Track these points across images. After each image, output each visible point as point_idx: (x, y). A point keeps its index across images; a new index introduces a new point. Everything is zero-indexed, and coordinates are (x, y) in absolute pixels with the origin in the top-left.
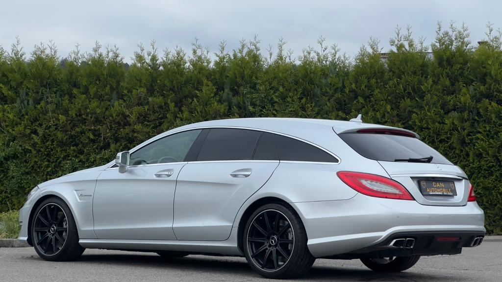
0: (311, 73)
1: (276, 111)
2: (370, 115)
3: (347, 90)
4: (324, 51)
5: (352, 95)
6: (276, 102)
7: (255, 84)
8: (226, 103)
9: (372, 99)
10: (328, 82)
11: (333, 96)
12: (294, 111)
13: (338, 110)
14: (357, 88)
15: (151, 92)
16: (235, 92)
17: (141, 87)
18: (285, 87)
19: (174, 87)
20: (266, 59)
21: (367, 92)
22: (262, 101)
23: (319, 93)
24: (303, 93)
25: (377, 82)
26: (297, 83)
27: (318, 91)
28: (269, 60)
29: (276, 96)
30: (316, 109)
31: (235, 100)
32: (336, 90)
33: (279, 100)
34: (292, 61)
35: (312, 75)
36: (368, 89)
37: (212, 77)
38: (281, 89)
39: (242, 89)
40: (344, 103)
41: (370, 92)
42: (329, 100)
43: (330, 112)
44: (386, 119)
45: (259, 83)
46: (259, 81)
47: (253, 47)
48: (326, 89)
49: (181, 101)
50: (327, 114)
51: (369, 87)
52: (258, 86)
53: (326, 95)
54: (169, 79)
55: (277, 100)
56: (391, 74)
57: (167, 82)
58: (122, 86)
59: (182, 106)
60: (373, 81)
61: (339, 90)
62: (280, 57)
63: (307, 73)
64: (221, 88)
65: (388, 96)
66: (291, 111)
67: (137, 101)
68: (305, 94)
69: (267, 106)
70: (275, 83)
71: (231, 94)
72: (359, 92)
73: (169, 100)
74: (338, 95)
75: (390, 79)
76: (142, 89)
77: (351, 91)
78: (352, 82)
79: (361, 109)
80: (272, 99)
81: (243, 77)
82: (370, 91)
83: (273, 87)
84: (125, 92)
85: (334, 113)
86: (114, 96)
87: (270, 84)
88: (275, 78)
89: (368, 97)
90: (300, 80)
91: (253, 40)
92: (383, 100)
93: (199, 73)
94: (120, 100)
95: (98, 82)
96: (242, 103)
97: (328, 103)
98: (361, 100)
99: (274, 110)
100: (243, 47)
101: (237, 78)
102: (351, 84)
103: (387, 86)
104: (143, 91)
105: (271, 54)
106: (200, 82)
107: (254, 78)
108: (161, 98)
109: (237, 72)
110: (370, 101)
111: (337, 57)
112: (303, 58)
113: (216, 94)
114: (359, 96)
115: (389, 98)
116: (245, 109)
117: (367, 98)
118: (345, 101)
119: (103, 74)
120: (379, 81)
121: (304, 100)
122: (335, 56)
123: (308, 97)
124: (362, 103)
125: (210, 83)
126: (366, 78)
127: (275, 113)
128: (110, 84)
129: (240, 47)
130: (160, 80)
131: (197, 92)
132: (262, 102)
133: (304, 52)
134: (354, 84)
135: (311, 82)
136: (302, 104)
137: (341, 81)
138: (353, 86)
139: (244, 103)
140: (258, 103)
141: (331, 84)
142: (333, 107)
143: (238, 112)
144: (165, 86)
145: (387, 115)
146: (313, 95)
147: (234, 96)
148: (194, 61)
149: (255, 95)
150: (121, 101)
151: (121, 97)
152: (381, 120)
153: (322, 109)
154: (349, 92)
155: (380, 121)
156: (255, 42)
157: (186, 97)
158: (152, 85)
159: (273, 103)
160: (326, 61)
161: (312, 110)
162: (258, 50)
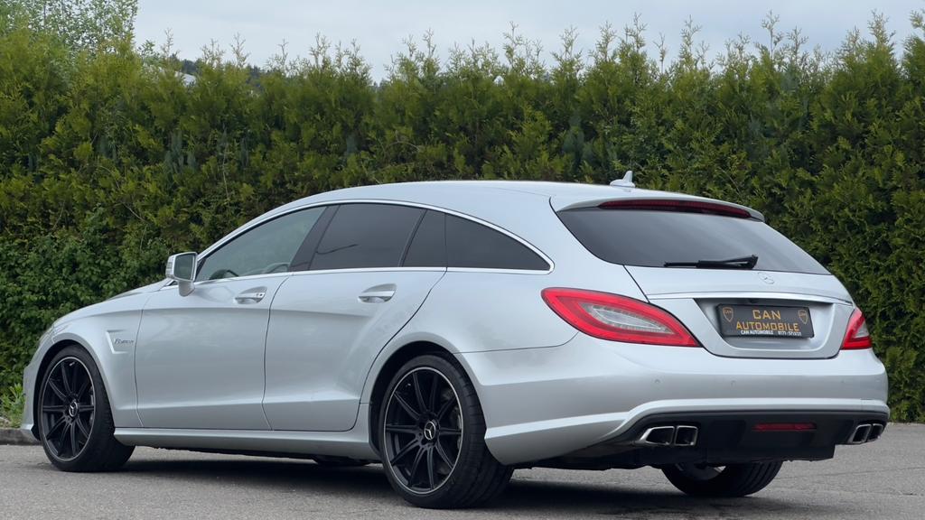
0: (742, 89)
1: (670, 169)
2: (860, 174)
3: (815, 125)
4: (775, 43)
5: (825, 133)
6: (670, 151)
7: (631, 114)
8: (570, 156)
9: (866, 141)
10: (777, 108)
11: (787, 137)
12: (704, 169)
13: (795, 165)
14: (836, 118)
15: (422, 133)
16: (590, 133)
17: (402, 124)
18: (688, 119)
19: (467, 124)
20: (654, 64)
21: (858, 128)
22: (641, 150)
23: (757, 130)
24: (725, 131)
25: (879, 106)
26: (712, 110)
27: (755, 126)
28: (659, 65)
29: (670, 140)
30: (749, 164)
31: (587, 148)
32: (794, 124)
33: (675, 148)
34: (707, 65)
35: (744, 94)
36: (860, 122)
37: (547, 102)
38: (679, 123)
39: (603, 125)
40: (809, 149)
41: (865, 127)
42: (778, 144)
43: (777, 170)
44: (895, 183)
45: (635, 113)
46: (637, 109)
47: (631, 40)
48: (773, 123)
49: (481, 153)
50: (771, 173)
51: (861, 116)
52: (632, 119)
53: (773, 134)
54: (457, 108)
55: (671, 147)
56: (910, 87)
57: (453, 114)
58: (367, 124)
59: (482, 162)
60: (872, 102)
61: (801, 123)
62: (687, 58)
63: (734, 90)
64: (561, 124)
65: (903, 133)
66: (698, 169)
67: (393, 154)
68: (729, 133)
69: (650, 158)
70: (668, 114)
71: (581, 135)
72: (841, 127)
73: (456, 150)
74: (798, 135)
75: (908, 99)
76: (403, 130)
77: (826, 125)
78: (826, 106)
79: (844, 163)
80: (661, 145)
81: (605, 102)
82: (863, 124)
83: (664, 120)
84: (372, 135)
85: (784, 172)
86: (351, 142)
87: (659, 115)
88: (670, 101)
89: (860, 137)
90: (720, 105)
91: (631, 26)
92: (890, 143)
93: (519, 94)
94: (363, 152)
95: (318, 117)
96: (601, 155)
97: (774, 152)
98: (843, 143)
99: (664, 167)
100: (606, 40)
101: (592, 102)
102: (824, 109)
103: (901, 113)
104: (405, 133)
105: (663, 54)
106: (519, 115)
107: (627, 102)
108: (441, 146)
109: (592, 92)
110: (863, 146)
111: (800, 55)
112: (727, 58)
113: (551, 137)
114: (839, 134)
115: (904, 137)
116: (607, 167)
117: (856, 139)
118: (811, 147)
119: (329, 101)
120: (884, 102)
121: (725, 147)
122: (795, 53)
123: (736, 141)
124: (845, 150)
125: (539, 115)
126: (855, 97)
127: (667, 173)
128: (342, 121)
129: (601, 40)
130: (441, 111)
131: (511, 132)
132: (640, 152)
133: (729, 46)
134: (829, 111)
135: (743, 109)
136: (722, 153)
137: (806, 104)
138: (828, 115)
139: (606, 154)
140: (631, 153)
141: (783, 112)
142: (783, 160)
143: (593, 173)
144: (449, 121)
145: (896, 174)
146: (747, 135)
147: (587, 140)
148: (508, 69)
149: (627, 138)
150: (363, 154)
151: (364, 145)
152: (885, 185)
153: (762, 164)
154: (819, 126)
155: (881, 186)
156: (635, 29)
157: (491, 144)
158: (425, 122)
159: (662, 153)
160: (780, 65)
161: (741, 167)
162: (640, 43)
